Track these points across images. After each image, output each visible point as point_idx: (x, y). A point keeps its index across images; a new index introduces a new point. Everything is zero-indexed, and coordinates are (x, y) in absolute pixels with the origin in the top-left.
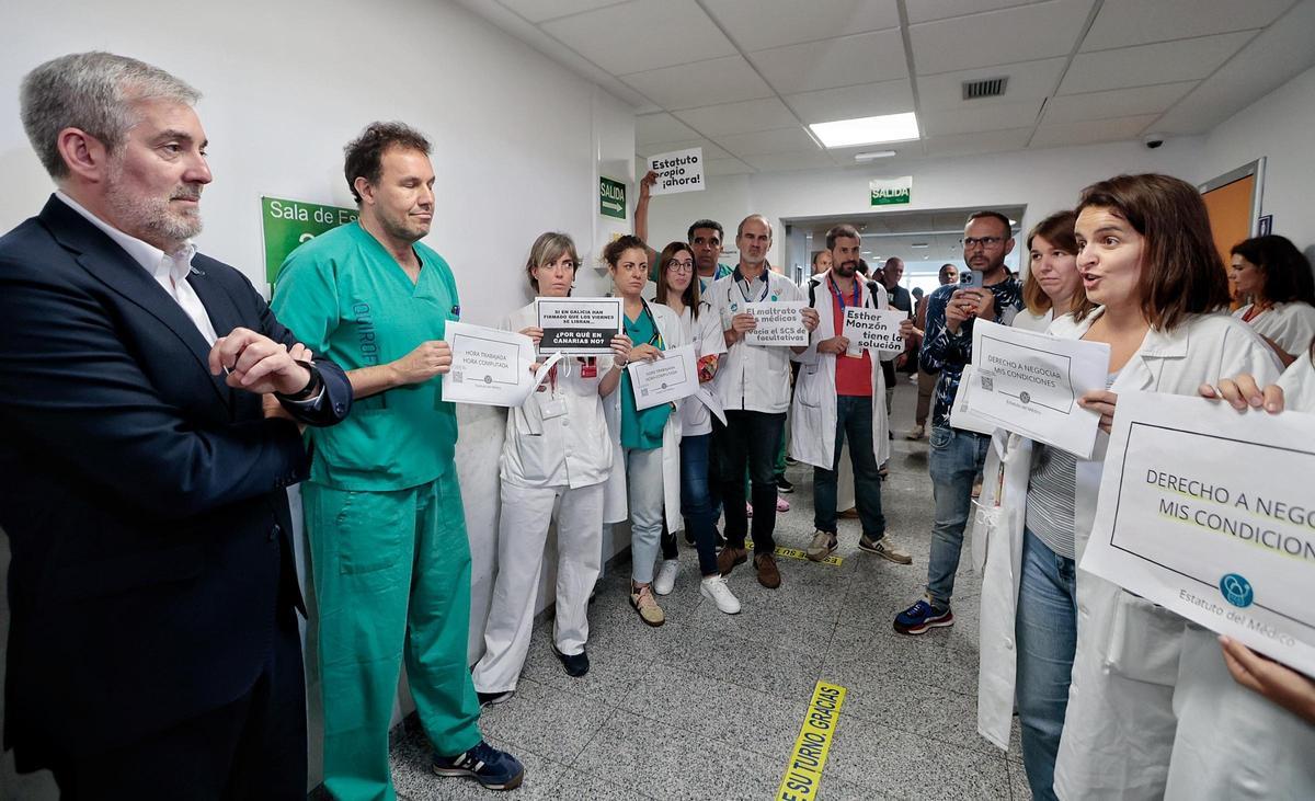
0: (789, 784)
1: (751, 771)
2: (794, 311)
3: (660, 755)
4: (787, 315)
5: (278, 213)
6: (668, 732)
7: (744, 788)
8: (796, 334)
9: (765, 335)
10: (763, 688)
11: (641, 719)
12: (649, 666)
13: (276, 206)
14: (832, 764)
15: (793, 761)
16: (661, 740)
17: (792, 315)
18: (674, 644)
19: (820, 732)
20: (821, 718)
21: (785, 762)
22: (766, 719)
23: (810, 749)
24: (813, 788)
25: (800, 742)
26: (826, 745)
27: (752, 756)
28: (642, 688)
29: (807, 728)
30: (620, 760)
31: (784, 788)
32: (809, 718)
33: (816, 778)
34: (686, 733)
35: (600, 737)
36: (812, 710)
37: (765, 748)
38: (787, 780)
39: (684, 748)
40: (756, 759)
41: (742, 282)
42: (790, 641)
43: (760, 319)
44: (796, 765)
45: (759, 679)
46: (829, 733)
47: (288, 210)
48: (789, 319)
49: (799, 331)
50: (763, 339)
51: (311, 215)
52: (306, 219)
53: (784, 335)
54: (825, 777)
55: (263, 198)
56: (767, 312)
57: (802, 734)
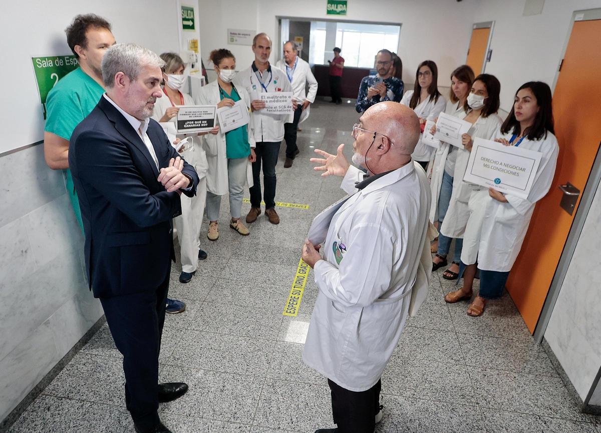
0: (292, 293)
1: (277, 291)
2: (286, 97)
3: (241, 292)
4: (282, 99)
5: (40, 65)
6: (242, 283)
7: (276, 297)
8: (287, 109)
9: (271, 109)
10: (279, 263)
11: (230, 280)
12: (228, 260)
13: (39, 61)
14: (308, 285)
15: (294, 286)
16: (240, 287)
17: (285, 99)
18: (238, 250)
19: (303, 275)
20: (303, 270)
21: (290, 287)
22: (281, 273)
23: (299, 281)
24: (301, 293)
25: (295, 279)
26: (305, 279)
27: (278, 287)
28: (227, 269)
29: (298, 274)
30: (225, 296)
31: (291, 295)
32: (298, 271)
33: (302, 290)
34: (249, 283)
35: (214, 289)
36: (299, 268)
37: (282, 283)
38: (292, 292)
39: (250, 288)
40: (279, 287)
41: (258, 72)
42: (288, 244)
43: (268, 101)
44: (294, 287)
45: (277, 260)
46: (306, 275)
47: (44, 62)
48: (283, 101)
49: (288, 107)
50: (270, 111)
51: (54, 63)
52: (52, 65)
53: (280, 109)
54: (305, 289)
55: (33, 58)
56: (272, 98)
57: (296, 276)
